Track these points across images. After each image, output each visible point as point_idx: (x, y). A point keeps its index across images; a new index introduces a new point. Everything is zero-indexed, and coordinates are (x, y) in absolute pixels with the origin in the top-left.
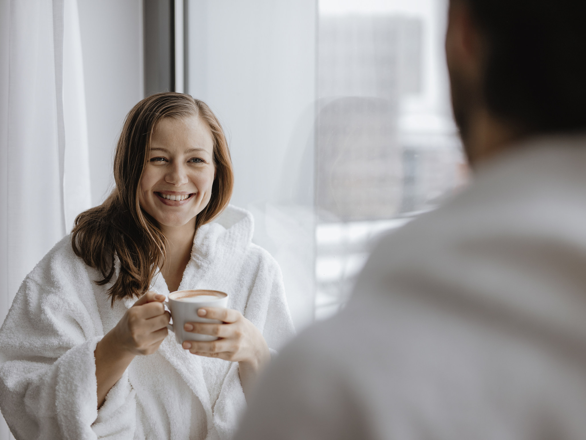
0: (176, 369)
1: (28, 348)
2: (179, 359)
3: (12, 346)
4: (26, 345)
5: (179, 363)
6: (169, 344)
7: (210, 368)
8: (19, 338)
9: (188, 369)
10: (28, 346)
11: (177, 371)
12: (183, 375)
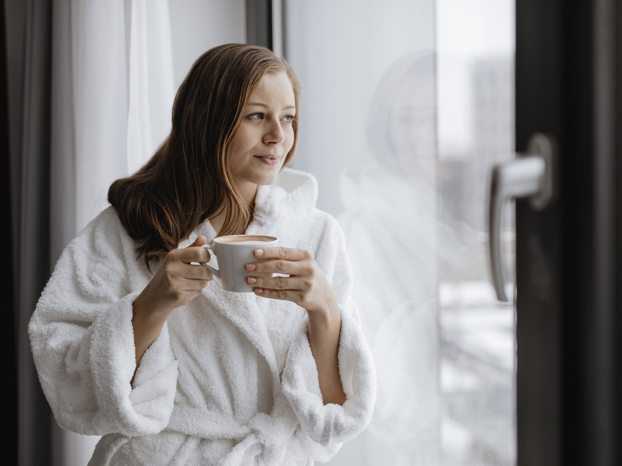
0: (239, 328)
1: (76, 314)
2: (241, 317)
3: (58, 313)
4: (74, 312)
5: (242, 321)
6: (230, 303)
7: (277, 332)
8: (65, 304)
9: (252, 327)
10: (76, 312)
11: (240, 330)
12: (247, 334)
